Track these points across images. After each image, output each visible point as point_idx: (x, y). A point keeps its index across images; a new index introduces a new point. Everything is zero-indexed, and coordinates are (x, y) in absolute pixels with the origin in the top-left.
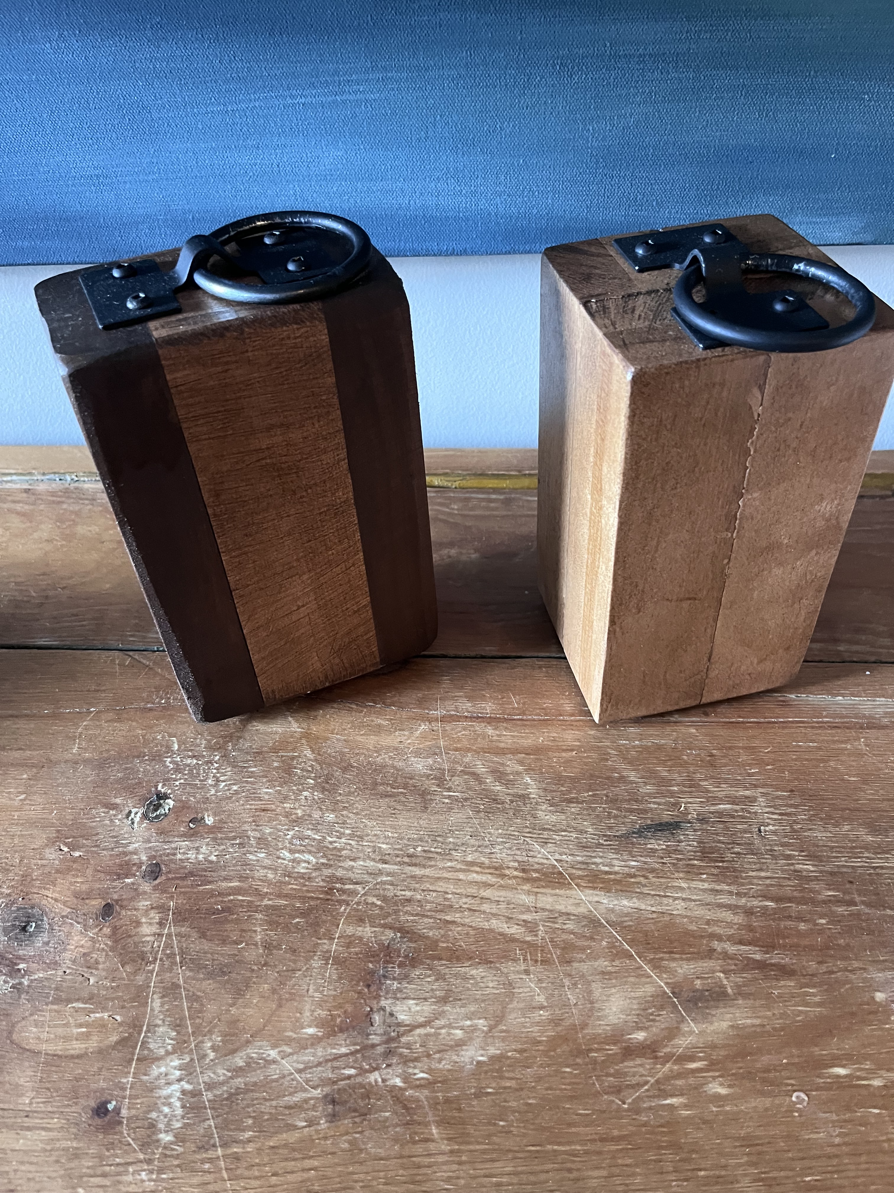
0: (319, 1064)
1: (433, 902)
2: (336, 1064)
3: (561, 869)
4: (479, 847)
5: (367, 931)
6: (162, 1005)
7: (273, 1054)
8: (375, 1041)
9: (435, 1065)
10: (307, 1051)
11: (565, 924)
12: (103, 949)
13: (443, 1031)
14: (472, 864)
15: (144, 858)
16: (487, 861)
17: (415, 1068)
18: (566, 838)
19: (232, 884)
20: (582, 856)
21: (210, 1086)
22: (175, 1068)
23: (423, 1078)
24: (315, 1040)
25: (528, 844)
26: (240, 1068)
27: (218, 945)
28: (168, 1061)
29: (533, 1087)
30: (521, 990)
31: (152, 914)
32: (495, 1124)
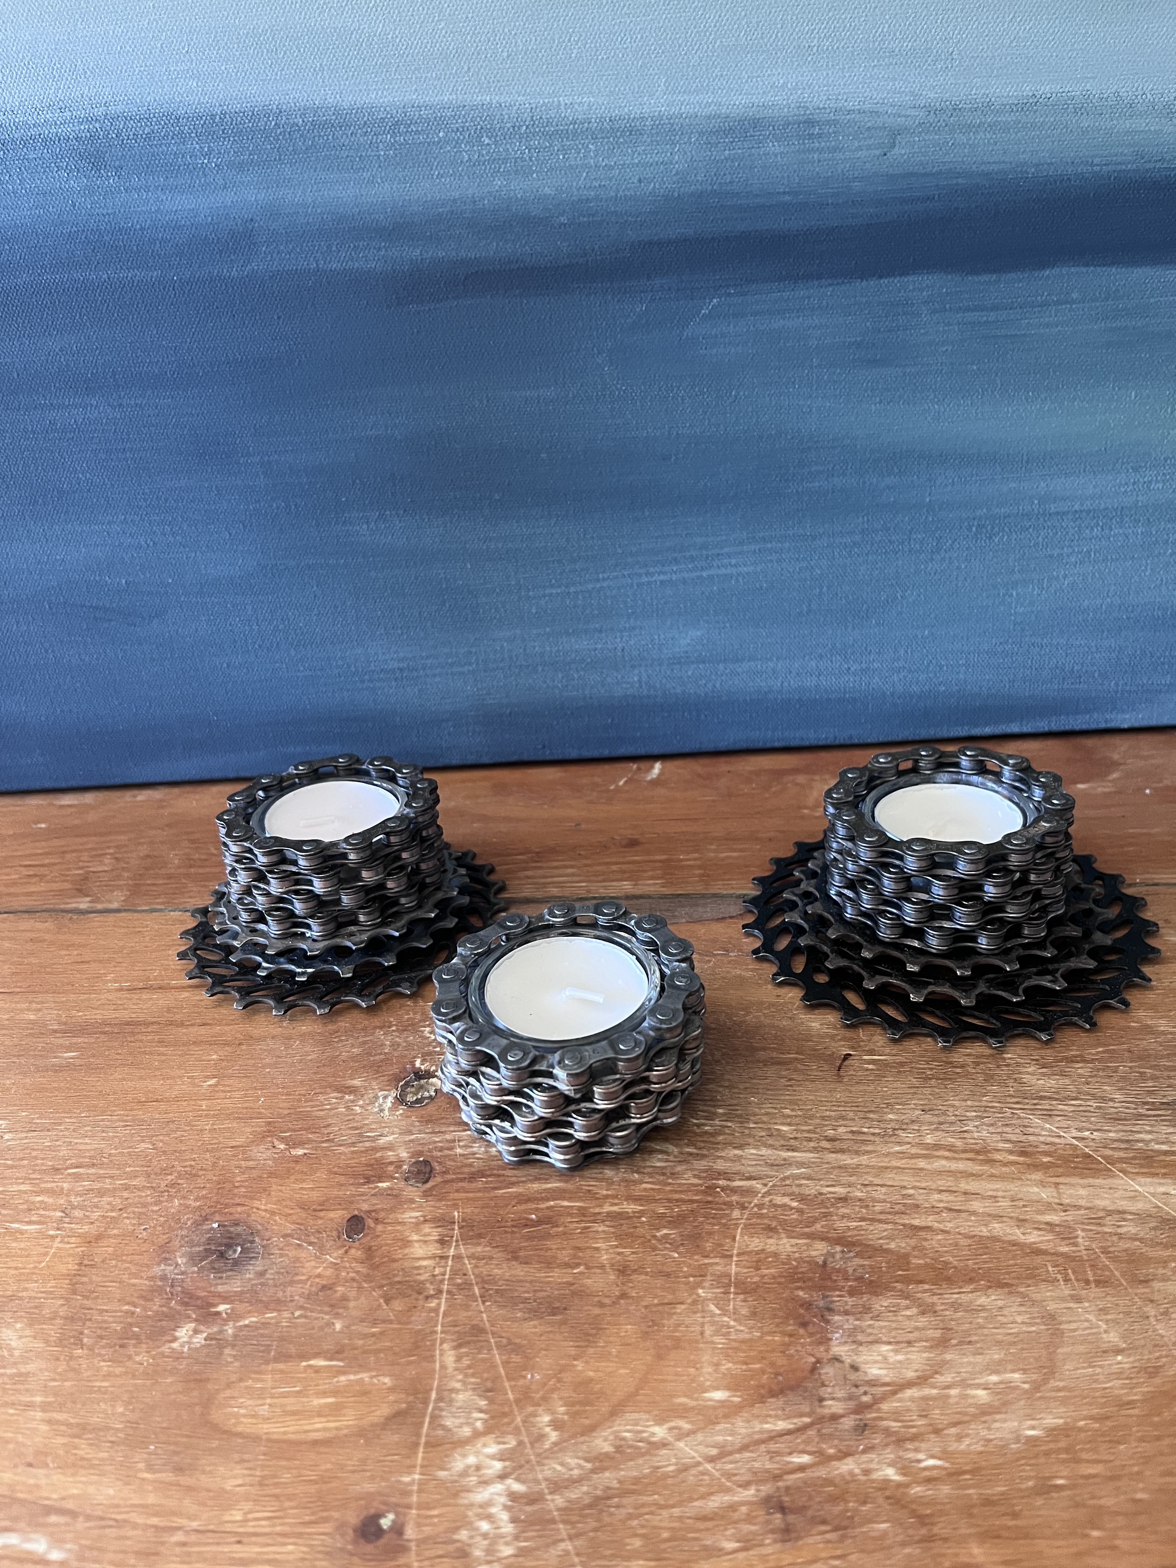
0: (744, 1448)
1: (885, 1201)
2: (773, 1446)
3: (1087, 1150)
4: (941, 1123)
5: (784, 1245)
6: (459, 1359)
7: (660, 1432)
8: (834, 1410)
9: (954, 1446)
10: (718, 1427)
11: (1119, 1226)
12: (353, 1279)
13: (953, 1392)
14: (937, 1147)
15: (404, 1155)
16: (959, 1143)
17: (917, 1450)
18: (1081, 1108)
19: (549, 1186)
20: (1116, 1131)
21: (557, 1486)
22: (493, 1457)
23: (934, 1467)
24: (729, 1411)
25: (1019, 1118)
26: (607, 1455)
27: (539, 1270)
28: (479, 1445)
29: (1138, 1473)
30: (1073, 1326)
31: (427, 1228)
32: (1087, 1536)
